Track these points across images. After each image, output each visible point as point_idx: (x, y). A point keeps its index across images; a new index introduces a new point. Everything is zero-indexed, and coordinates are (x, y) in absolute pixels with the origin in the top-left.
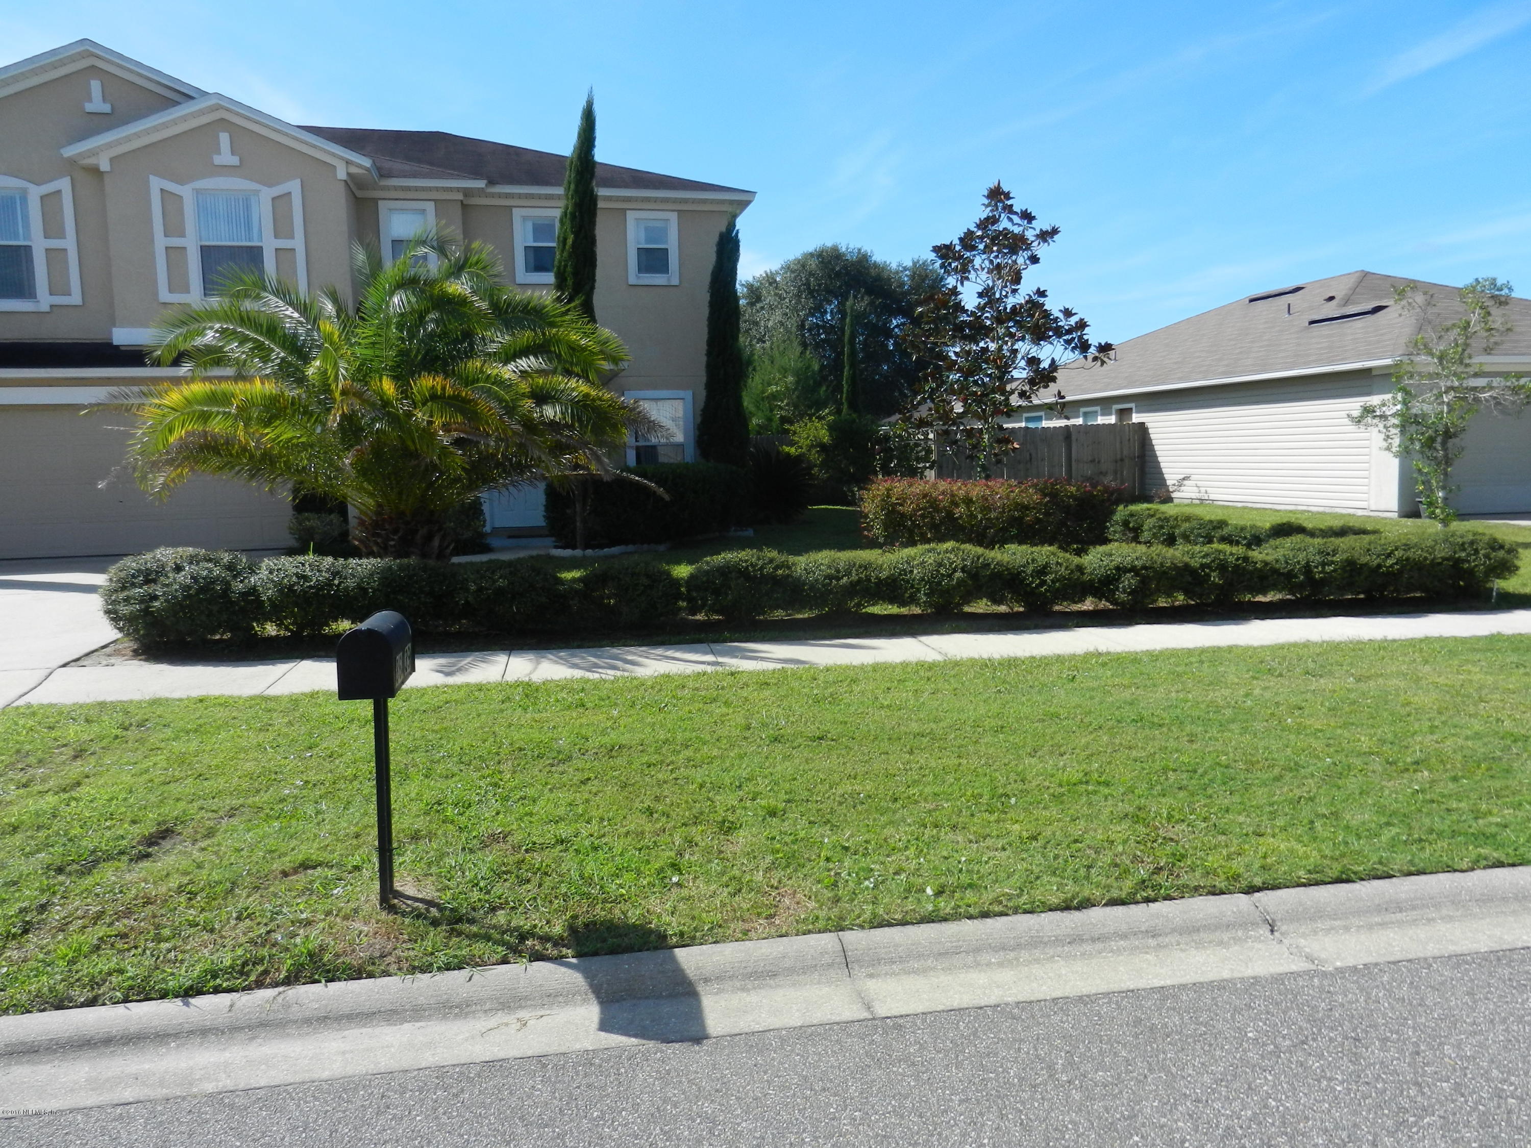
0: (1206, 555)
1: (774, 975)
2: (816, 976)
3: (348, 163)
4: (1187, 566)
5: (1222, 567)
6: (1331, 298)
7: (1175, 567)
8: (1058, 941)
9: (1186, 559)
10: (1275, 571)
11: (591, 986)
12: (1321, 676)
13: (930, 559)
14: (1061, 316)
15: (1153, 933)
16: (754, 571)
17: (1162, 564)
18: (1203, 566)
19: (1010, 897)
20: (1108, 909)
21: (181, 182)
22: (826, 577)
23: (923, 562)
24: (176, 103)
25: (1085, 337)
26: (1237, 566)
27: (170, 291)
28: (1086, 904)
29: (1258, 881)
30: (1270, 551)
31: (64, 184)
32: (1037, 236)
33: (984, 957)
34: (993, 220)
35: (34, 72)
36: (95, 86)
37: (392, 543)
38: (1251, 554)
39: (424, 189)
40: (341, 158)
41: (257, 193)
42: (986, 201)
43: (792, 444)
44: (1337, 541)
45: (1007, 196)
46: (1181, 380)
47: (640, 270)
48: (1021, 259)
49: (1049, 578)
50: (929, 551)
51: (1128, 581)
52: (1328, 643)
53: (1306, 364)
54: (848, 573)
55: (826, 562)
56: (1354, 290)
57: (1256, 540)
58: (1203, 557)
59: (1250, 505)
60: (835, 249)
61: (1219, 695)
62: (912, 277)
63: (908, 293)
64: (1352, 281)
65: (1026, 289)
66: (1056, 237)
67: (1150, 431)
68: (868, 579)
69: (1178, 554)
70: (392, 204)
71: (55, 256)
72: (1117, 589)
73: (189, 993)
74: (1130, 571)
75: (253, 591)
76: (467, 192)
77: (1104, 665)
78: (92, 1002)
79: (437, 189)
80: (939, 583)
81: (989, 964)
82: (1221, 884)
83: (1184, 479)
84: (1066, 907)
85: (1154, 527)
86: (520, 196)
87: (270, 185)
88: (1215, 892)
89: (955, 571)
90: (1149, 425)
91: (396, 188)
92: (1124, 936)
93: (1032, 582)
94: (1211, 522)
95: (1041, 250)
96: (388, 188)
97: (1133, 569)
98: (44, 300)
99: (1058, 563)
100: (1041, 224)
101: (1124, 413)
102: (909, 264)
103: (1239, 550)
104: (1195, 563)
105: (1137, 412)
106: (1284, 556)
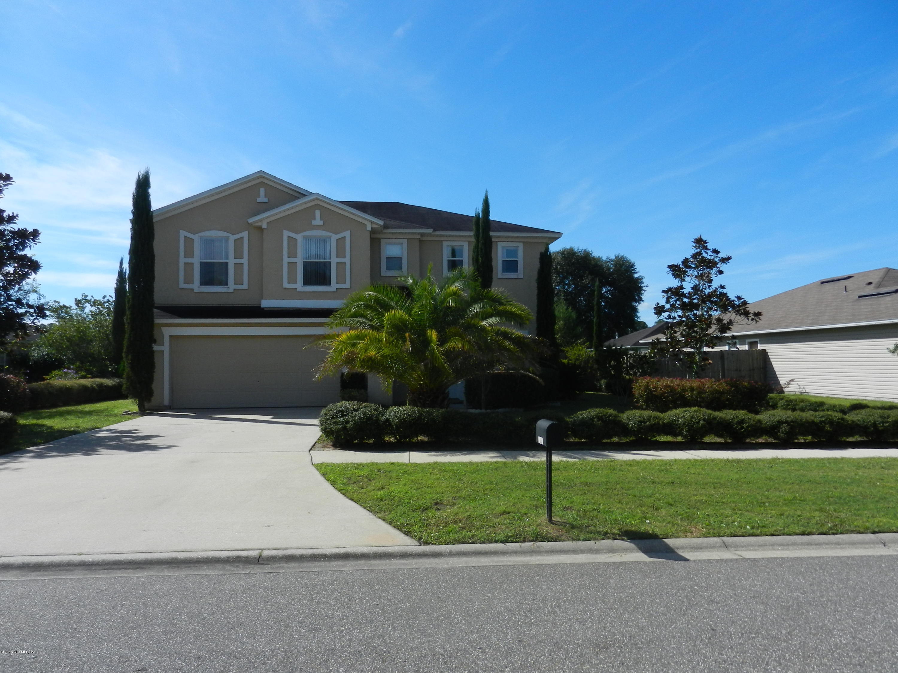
0: (822, 417)
1: (701, 548)
2: (716, 549)
3: (372, 222)
4: (813, 422)
5: (831, 422)
6: (870, 283)
7: (807, 422)
8: (802, 544)
9: (812, 418)
10: (858, 425)
11: (638, 547)
12: (889, 469)
13: (688, 415)
14: (736, 299)
15: (839, 544)
16: (606, 418)
17: (801, 420)
18: (821, 422)
19: (781, 530)
20: (819, 536)
21: (297, 233)
22: (639, 422)
23: (684, 416)
24: (297, 198)
25: (747, 309)
26: (838, 423)
27: (288, 283)
28: (809, 534)
29: (877, 530)
30: (854, 416)
31: (245, 234)
32: (720, 260)
33: (777, 547)
34: (700, 253)
35: (237, 186)
36: (262, 191)
37: (428, 402)
38: (845, 417)
39: (402, 233)
40: (370, 221)
41: (330, 237)
42: (694, 245)
43: (566, 358)
44: (889, 412)
45: (705, 242)
46: (787, 327)
47: (504, 271)
48: (714, 271)
49: (745, 425)
50: (685, 411)
51: (784, 428)
52: (890, 458)
53: (860, 320)
54: (649, 420)
55: (638, 414)
56: (883, 278)
57: (844, 411)
58: (821, 417)
59: (831, 396)
60: (571, 249)
61: (843, 474)
62: (615, 266)
63: (612, 274)
64: (881, 274)
65: (715, 284)
66: (730, 261)
67: (769, 354)
68: (659, 423)
69: (808, 415)
70: (386, 240)
71: (238, 267)
72: (779, 431)
73: (505, 542)
74: (785, 423)
75: (387, 420)
76: (422, 235)
77: (783, 463)
78: (473, 543)
79: (409, 233)
80: (693, 426)
81: (778, 550)
82: (862, 530)
83: (791, 381)
84: (803, 534)
85: (784, 405)
86: (446, 236)
87: (336, 233)
88: (859, 533)
89: (700, 421)
90: (768, 351)
91: (389, 233)
92: (827, 544)
93: (737, 427)
94: (816, 402)
95: (723, 267)
96: (386, 233)
97: (786, 422)
98: (232, 286)
99: (749, 418)
100: (722, 255)
101: (753, 344)
102: (613, 258)
103: (840, 415)
104: (817, 420)
105: (761, 344)
106: (862, 418)
